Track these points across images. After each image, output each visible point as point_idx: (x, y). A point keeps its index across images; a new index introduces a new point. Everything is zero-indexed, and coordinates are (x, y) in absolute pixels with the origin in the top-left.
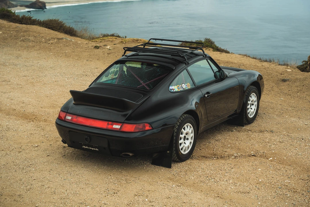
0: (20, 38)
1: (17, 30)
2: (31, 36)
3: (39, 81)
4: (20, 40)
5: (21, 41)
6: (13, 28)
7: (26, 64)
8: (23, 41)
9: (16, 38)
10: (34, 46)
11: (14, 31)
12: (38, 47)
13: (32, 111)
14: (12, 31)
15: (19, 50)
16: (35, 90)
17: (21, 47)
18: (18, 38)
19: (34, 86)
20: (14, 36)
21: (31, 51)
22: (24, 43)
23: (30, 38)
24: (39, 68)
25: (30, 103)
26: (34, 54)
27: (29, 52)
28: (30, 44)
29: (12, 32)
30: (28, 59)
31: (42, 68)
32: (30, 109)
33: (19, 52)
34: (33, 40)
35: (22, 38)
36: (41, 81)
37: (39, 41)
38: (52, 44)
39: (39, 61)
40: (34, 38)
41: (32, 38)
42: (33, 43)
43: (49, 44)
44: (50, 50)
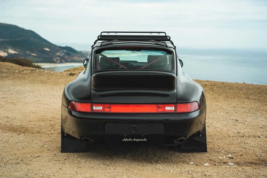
2: (3, 69)
3: (19, 101)
10: (8, 76)
12: (12, 77)
13: (20, 125)
16: (17, 108)
19: (15, 105)
23: (3, 70)
24: (17, 92)
25: (16, 118)
26: (8, 82)
28: (4, 75)
31: (20, 92)
32: (16, 123)
34: (7, 72)
36: (22, 101)
37: (13, 72)
38: (25, 74)
39: (15, 87)
40: (7, 70)
41: (5, 70)
42: (7, 74)
43: (23, 74)
44: (25, 79)
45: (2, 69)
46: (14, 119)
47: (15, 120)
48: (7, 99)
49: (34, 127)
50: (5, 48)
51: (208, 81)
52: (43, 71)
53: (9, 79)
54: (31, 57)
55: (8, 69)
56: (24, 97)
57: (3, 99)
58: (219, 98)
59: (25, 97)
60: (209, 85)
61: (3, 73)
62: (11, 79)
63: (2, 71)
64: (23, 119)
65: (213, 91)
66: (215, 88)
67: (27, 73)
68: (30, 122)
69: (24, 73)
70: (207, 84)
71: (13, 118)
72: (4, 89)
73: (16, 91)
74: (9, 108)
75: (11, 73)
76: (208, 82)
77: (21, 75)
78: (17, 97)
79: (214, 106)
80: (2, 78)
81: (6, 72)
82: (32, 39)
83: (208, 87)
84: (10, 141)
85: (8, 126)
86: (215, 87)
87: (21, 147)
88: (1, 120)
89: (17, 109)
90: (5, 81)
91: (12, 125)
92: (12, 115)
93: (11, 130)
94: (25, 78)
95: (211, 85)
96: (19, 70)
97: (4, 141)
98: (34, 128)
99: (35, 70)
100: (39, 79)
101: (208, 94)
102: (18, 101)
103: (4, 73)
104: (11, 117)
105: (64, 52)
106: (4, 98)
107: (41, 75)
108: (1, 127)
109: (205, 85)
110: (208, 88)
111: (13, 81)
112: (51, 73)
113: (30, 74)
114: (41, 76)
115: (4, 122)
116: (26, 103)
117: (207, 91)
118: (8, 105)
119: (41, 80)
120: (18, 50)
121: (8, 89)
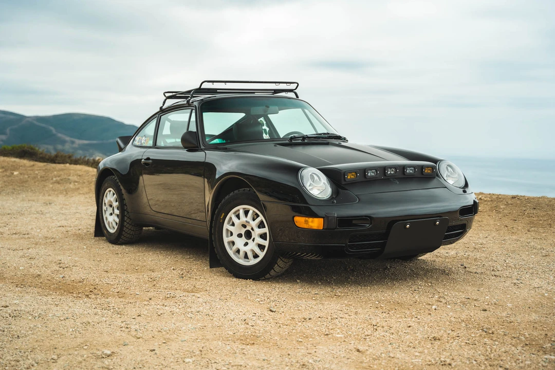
0: (52, 179)
1: (46, 169)
4: (52, 181)
5: (53, 183)
6: (39, 167)
7: (62, 212)
8: (58, 183)
9: (44, 179)
10: (78, 189)
11: (40, 170)
14: (38, 170)
15: (49, 195)
17: (53, 190)
18: (47, 180)
20: (41, 177)
21: (73, 195)
22: (59, 186)
25: (77, 264)
27: (68, 196)
28: (72, 186)
29: (37, 172)
30: (66, 205)
33: (50, 198)
35: (54, 179)
40: (79, 178)
41: (75, 178)
46: (73, 266)
48: (69, 229)
53: (80, 194)
55: (80, 176)
57: (61, 228)
61: (70, 183)
62: (84, 194)
64: (92, 266)
68: (107, 272)
71: (71, 264)
72: (66, 211)
73: (90, 214)
74: (70, 244)
80: (66, 191)
85: (57, 280)
89: (85, 247)
90: (72, 196)
91: (64, 279)
92: (70, 258)
98: (112, 285)
102: (89, 233)
103: (72, 183)
104: (66, 262)
106: (63, 227)
111: (87, 196)
115: (50, 273)
118: (67, 239)
121: (75, 211)
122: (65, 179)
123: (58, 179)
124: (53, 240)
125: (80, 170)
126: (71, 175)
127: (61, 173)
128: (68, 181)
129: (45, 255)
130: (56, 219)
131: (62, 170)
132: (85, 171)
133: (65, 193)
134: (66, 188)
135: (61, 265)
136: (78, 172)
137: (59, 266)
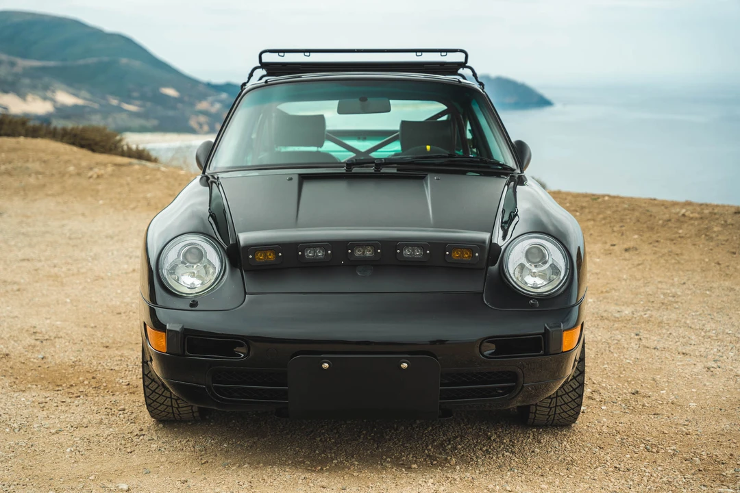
3: (75, 271)
10: (44, 186)
12: (56, 188)
13: (74, 359)
16: (67, 296)
19: (62, 284)
23: (30, 165)
24: (70, 238)
25: (61, 334)
26: (45, 203)
31: (80, 238)
32: (62, 354)
34: (40, 170)
36: (83, 270)
37: (60, 173)
38: (98, 177)
39: (65, 222)
40: (43, 165)
41: (37, 166)
42: (40, 176)
43: (91, 177)
44: (96, 194)
45: (27, 161)
46: (55, 338)
47: (57, 340)
48: (39, 265)
49: (116, 368)
50: (46, 88)
51: (688, 204)
52: (153, 170)
53: (47, 195)
54: (124, 116)
55: (45, 162)
56: (91, 256)
57: (25, 264)
58: (732, 263)
59: (95, 258)
60: (696, 219)
61: (30, 175)
62: (53, 195)
63: (27, 168)
64: (84, 338)
65: (711, 239)
66: (716, 229)
67: (102, 175)
68: (107, 347)
69: (95, 176)
70: (687, 214)
71: (51, 334)
72: (29, 229)
73: (68, 235)
74: (43, 295)
75: (53, 175)
76: (690, 208)
77: (84, 182)
78: (70, 257)
79: (717, 292)
80: (24, 190)
81: (38, 173)
82: (124, 61)
83: (692, 225)
84: (35, 426)
85: (34, 363)
86: (716, 226)
87: (68, 450)
88: (12, 342)
89: (68, 300)
90: (36, 200)
91: (45, 360)
92: (48, 321)
93: (42, 379)
94: (98, 191)
95: (701, 218)
96: (77, 166)
97: (15, 425)
98: (118, 372)
99: (130, 164)
100: (141, 195)
101: (693, 248)
102: (71, 272)
103: (33, 175)
104: (43, 330)
105: (221, 101)
106: (28, 260)
107: (147, 182)
108: (11, 368)
109: (682, 219)
110: (690, 227)
111: (60, 199)
112: (179, 175)
113: (115, 180)
114: (146, 186)
115: (23, 350)
116: (98, 278)
117: (690, 237)
118: (38, 285)
119: (145, 198)
120: (84, 93)
121: (43, 229)
122: (21, 167)
123: (9, 167)
124: (16, 287)
125: (44, 151)
126: (31, 160)
127: (13, 155)
128: (27, 172)
129: (8, 316)
130: (15, 245)
131: (14, 150)
132: (53, 153)
133: (22, 193)
134: (23, 184)
135: (38, 336)
136: (42, 155)
137: (33, 337)
